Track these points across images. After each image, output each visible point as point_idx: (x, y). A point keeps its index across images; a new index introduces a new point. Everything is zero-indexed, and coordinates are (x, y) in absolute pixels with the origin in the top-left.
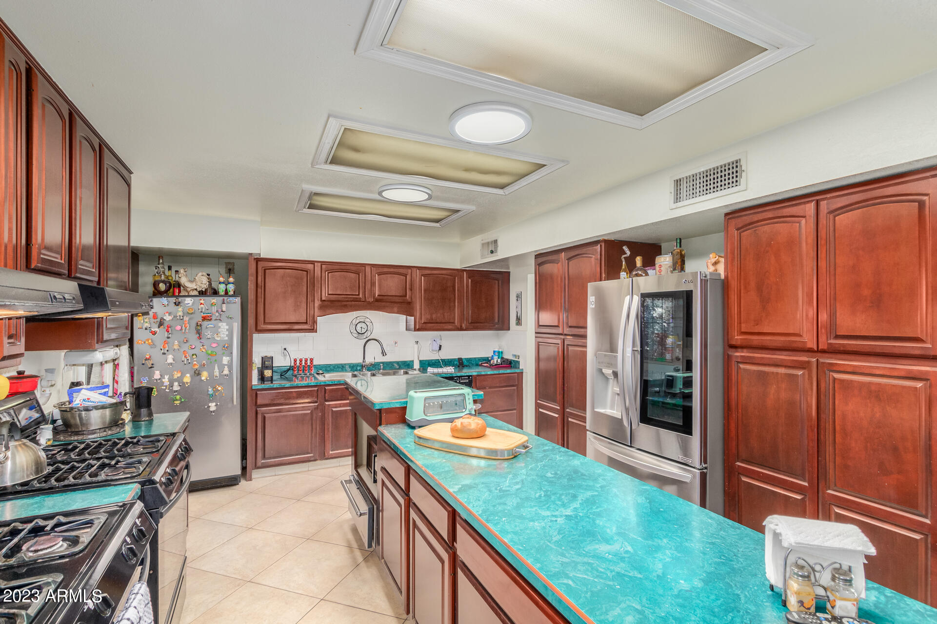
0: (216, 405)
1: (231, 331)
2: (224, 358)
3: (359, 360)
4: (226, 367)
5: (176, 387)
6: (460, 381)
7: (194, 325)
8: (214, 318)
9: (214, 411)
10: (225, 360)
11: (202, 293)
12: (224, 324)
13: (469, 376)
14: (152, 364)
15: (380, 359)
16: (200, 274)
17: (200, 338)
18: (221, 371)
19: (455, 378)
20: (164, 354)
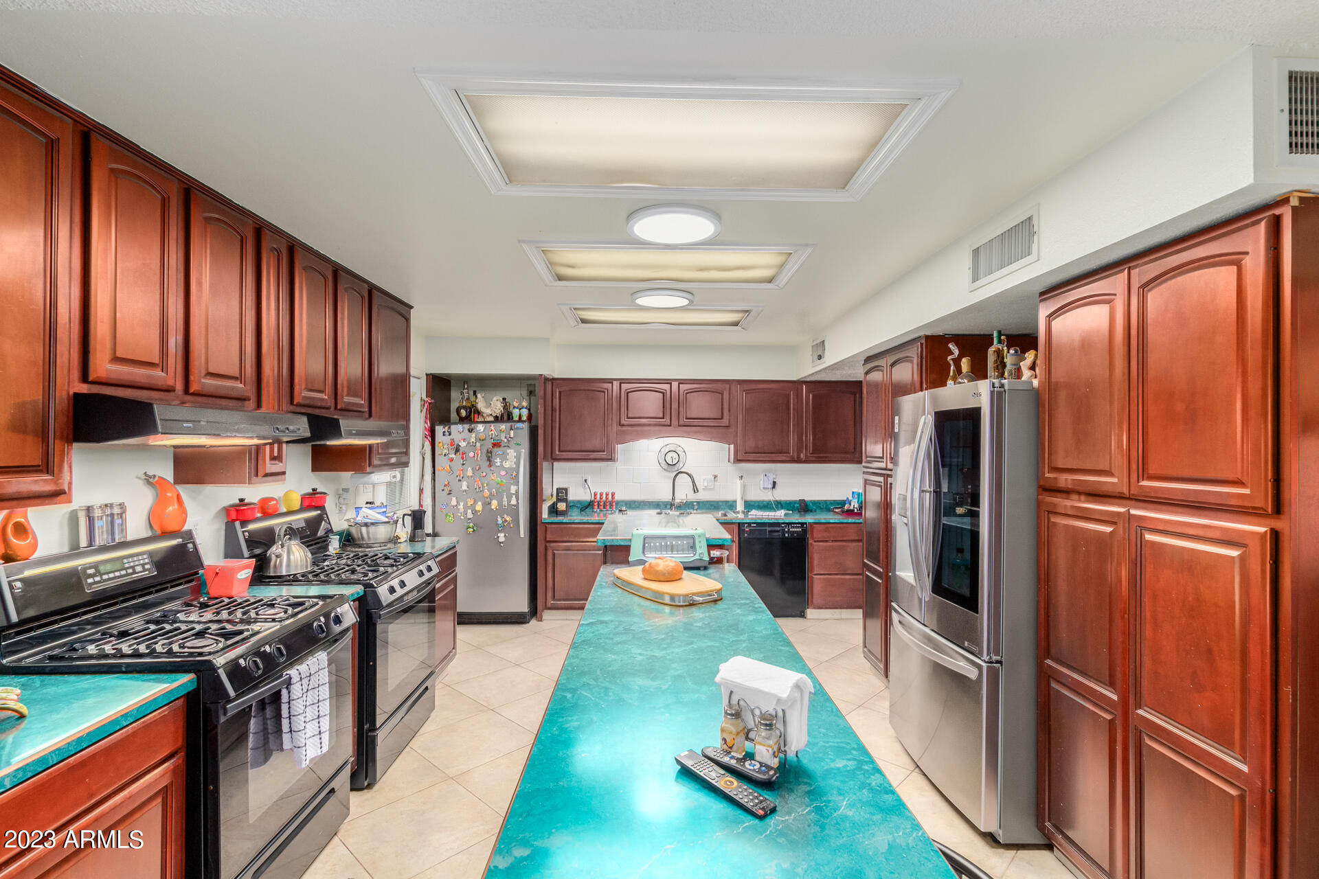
0: (505, 536)
1: (518, 458)
2: (512, 487)
3: (666, 496)
4: (514, 496)
5: (470, 515)
6: (789, 530)
7: (485, 452)
8: (503, 445)
9: (502, 543)
10: (513, 489)
11: (497, 419)
12: (512, 451)
13: (803, 524)
14: (450, 491)
15: (692, 497)
16: (495, 399)
17: (490, 466)
18: (509, 501)
19: (783, 525)
20: (460, 480)
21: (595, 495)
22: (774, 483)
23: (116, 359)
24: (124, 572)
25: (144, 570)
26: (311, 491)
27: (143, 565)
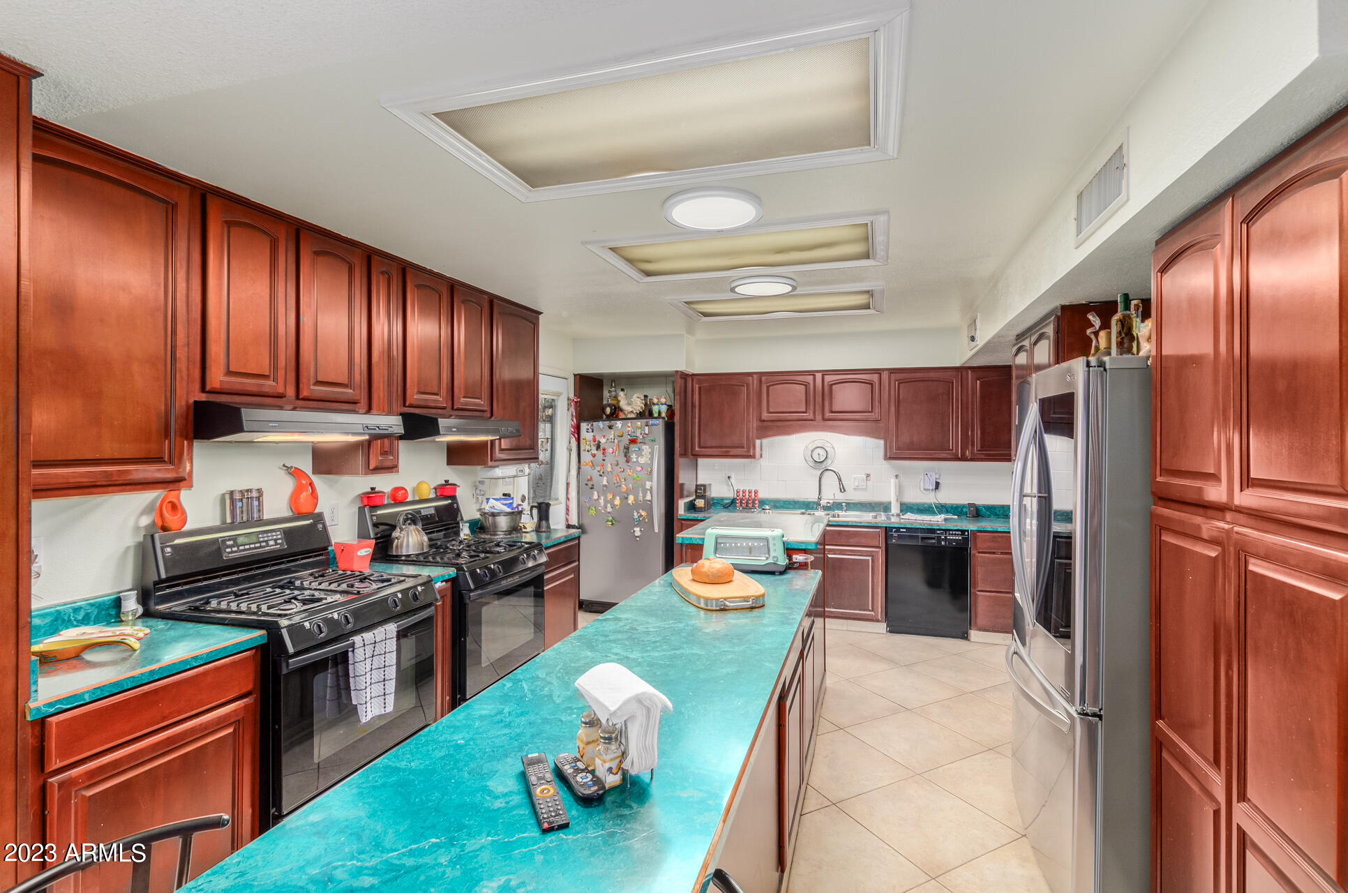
0: (641, 530)
1: (652, 454)
2: (647, 483)
3: (812, 496)
4: (649, 492)
5: (609, 509)
6: (946, 537)
7: (622, 448)
8: (639, 441)
9: (638, 537)
10: (648, 485)
11: (641, 415)
12: (647, 447)
13: (963, 532)
14: (593, 485)
15: (840, 497)
16: (635, 396)
17: (628, 461)
18: (644, 496)
19: (938, 532)
20: (601, 475)
21: (738, 492)
22: (937, 485)
23: (229, 373)
24: (258, 545)
25: (276, 544)
26: (444, 482)
27: (276, 540)
